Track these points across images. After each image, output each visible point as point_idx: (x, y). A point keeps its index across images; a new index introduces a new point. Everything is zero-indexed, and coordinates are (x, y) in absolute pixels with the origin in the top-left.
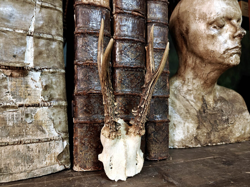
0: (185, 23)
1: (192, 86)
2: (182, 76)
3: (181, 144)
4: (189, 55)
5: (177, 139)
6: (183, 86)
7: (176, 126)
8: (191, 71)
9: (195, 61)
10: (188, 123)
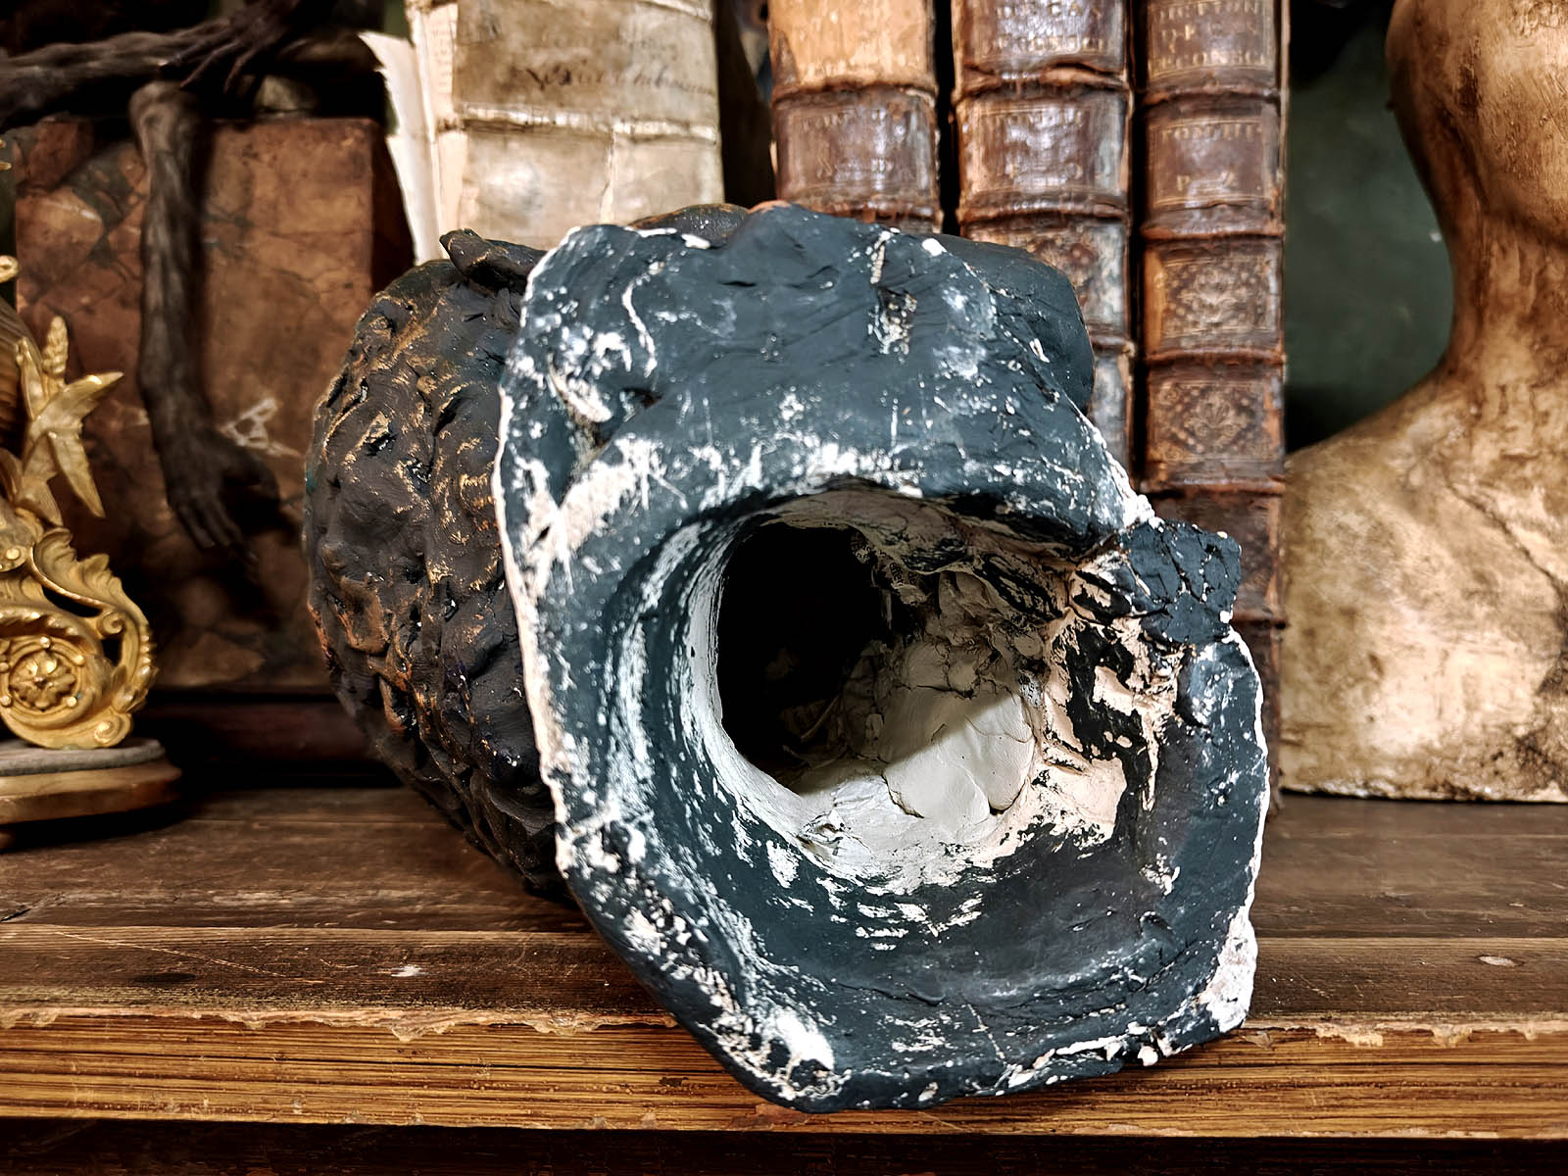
0: (1456, 42)
1: (1534, 432)
2: (1466, 375)
3: (1420, 774)
4: (1499, 239)
5: (1392, 741)
6: (1469, 437)
7: (1388, 668)
8: (1517, 338)
9: (1536, 270)
10: (1471, 652)
